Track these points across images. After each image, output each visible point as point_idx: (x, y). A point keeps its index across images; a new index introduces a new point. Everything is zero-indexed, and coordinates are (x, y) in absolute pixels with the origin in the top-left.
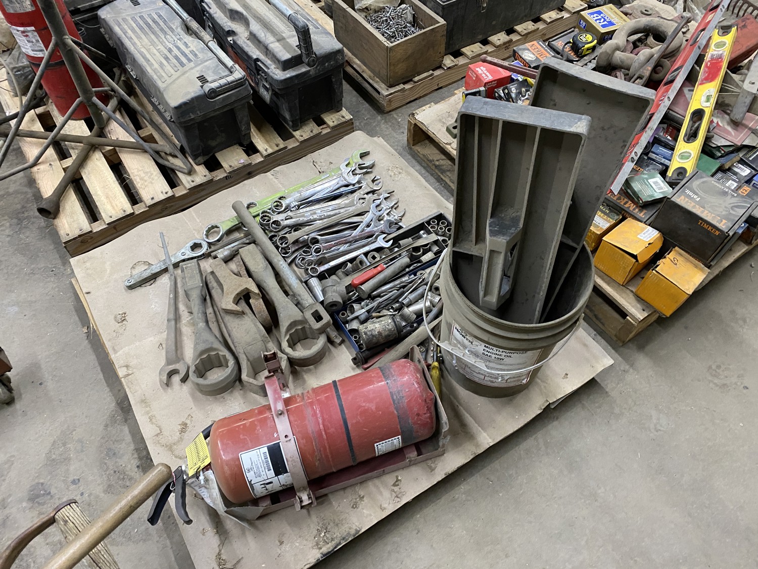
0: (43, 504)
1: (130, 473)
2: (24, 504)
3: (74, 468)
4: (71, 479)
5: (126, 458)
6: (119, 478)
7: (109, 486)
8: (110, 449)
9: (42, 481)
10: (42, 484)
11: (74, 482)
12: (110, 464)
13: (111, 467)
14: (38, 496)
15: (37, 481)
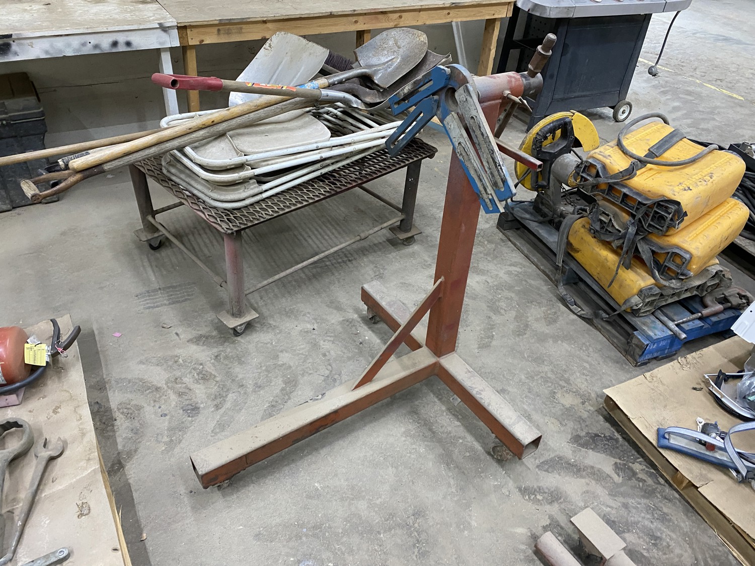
0: (188, 405)
1: (123, 416)
2: (202, 406)
3: (164, 424)
4: (168, 417)
5: (124, 426)
6: (131, 414)
7: (139, 410)
8: (136, 433)
9: (190, 419)
10: (189, 416)
11: (166, 415)
12: (136, 424)
13: (136, 421)
14: (193, 410)
15: (193, 419)
